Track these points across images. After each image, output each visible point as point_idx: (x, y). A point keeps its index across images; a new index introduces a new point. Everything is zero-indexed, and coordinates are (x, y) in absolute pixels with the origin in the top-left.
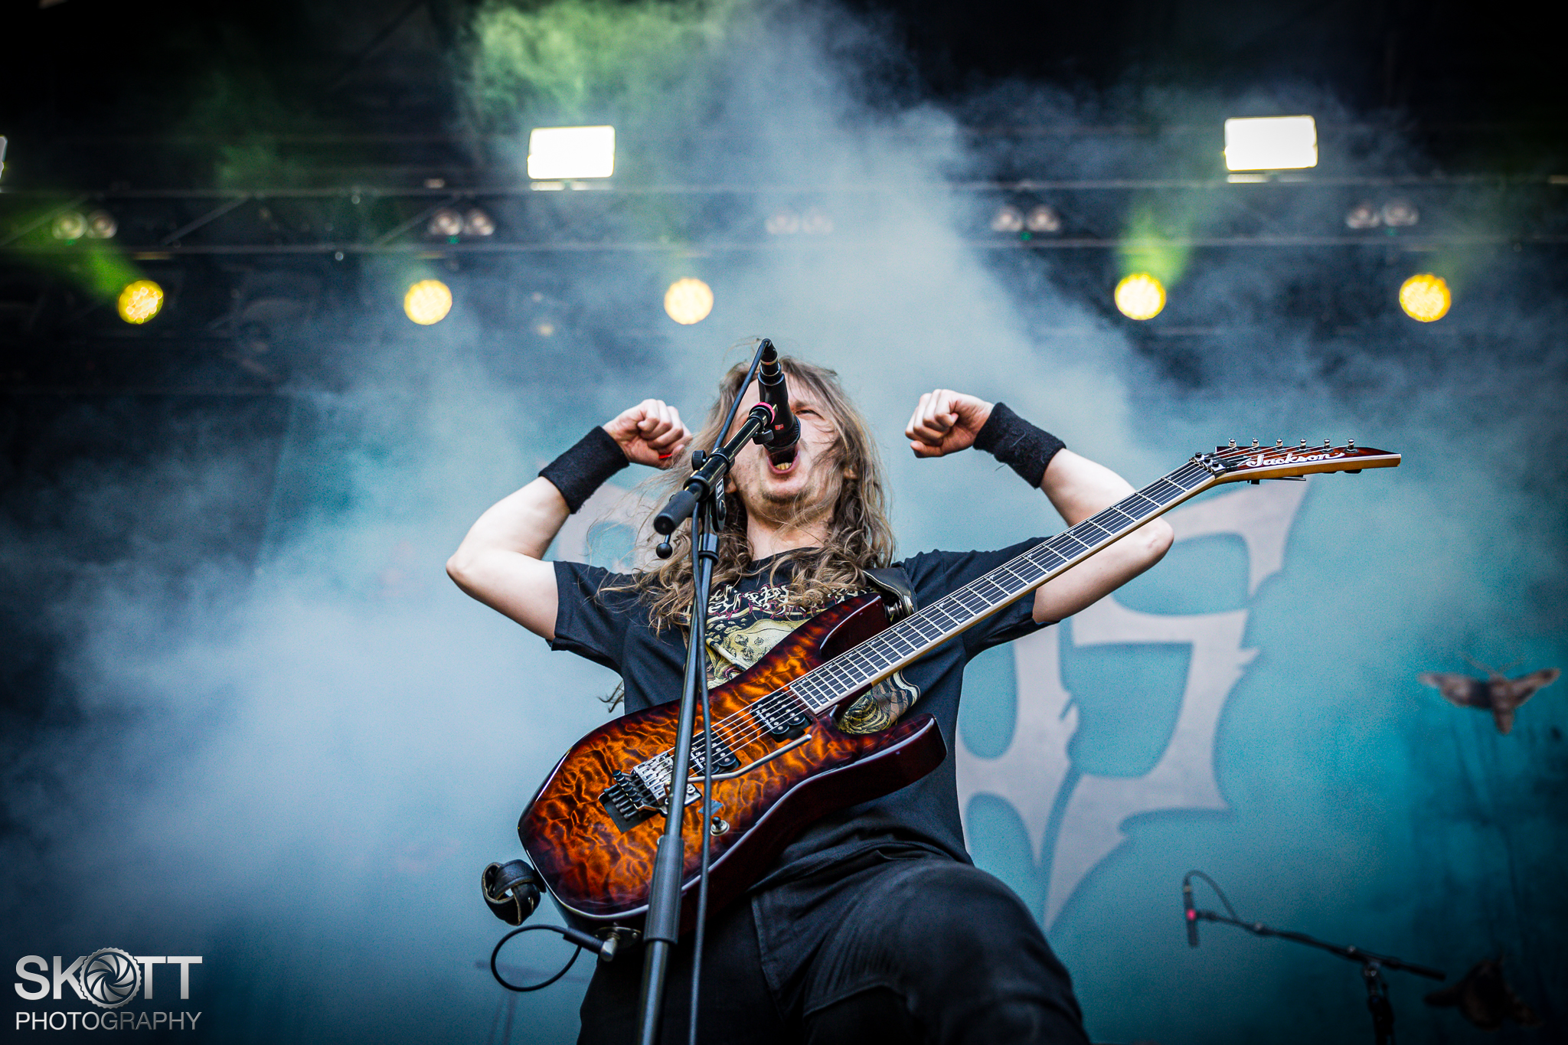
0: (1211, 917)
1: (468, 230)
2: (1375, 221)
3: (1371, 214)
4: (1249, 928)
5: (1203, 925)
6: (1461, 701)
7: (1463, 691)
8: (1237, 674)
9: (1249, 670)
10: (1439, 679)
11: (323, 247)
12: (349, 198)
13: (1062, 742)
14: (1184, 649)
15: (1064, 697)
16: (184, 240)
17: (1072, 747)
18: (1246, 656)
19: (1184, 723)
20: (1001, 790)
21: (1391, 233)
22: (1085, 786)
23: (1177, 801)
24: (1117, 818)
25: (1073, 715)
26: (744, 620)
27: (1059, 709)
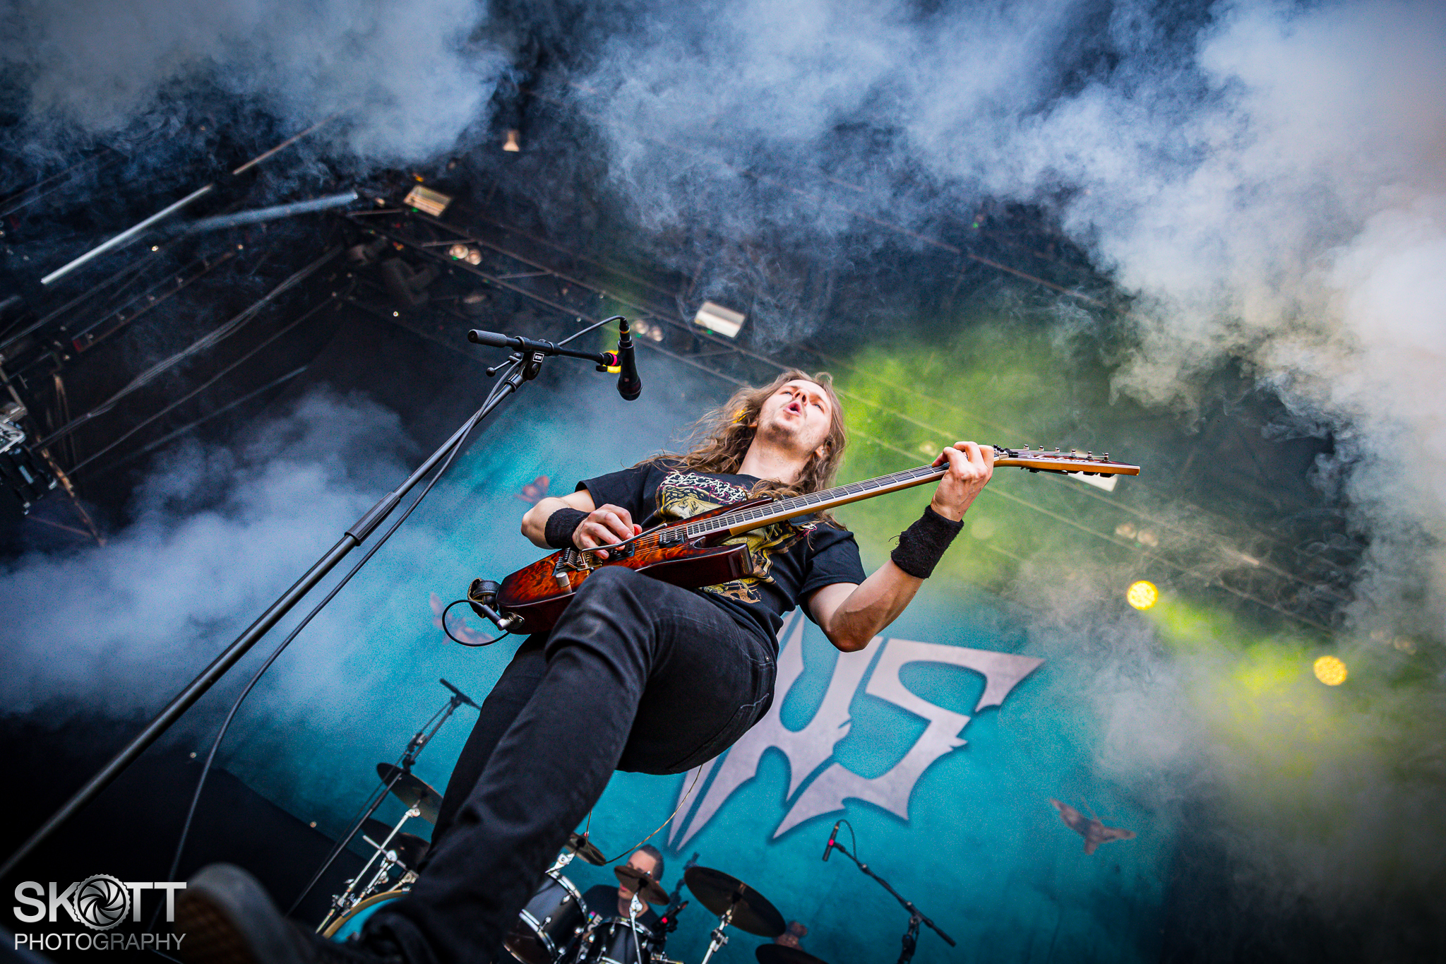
0: (842, 849)
1: (649, 335)
2: (1132, 536)
3: (1132, 530)
4: (859, 865)
5: (835, 850)
6: (1069, 823)
7: (1073, 818)
8: (950, 750)
9: (956, 750)
10: (1062, 806)
11: (573, 312)
12: (599, 294)
13: (833, 740)
14: (926, 723)
15: (847, 717)
16: (510, 281)
17: (838, 746)
18: (959, 743)
19: (905, 762)
20: (788, 750)
21: (1138, 545)
22: (834, 769)
23: (882, 802)
24: (844, 795)
25: (847, 728)
26: (702, 495)
27: (841, 721)
